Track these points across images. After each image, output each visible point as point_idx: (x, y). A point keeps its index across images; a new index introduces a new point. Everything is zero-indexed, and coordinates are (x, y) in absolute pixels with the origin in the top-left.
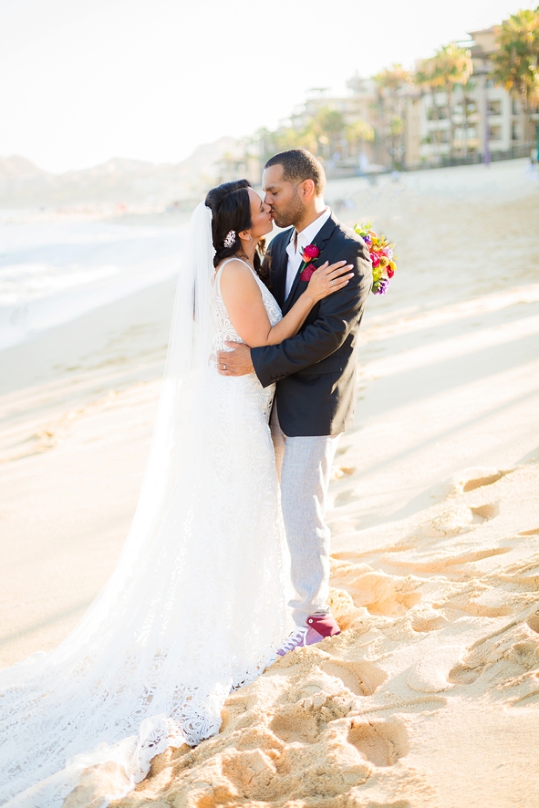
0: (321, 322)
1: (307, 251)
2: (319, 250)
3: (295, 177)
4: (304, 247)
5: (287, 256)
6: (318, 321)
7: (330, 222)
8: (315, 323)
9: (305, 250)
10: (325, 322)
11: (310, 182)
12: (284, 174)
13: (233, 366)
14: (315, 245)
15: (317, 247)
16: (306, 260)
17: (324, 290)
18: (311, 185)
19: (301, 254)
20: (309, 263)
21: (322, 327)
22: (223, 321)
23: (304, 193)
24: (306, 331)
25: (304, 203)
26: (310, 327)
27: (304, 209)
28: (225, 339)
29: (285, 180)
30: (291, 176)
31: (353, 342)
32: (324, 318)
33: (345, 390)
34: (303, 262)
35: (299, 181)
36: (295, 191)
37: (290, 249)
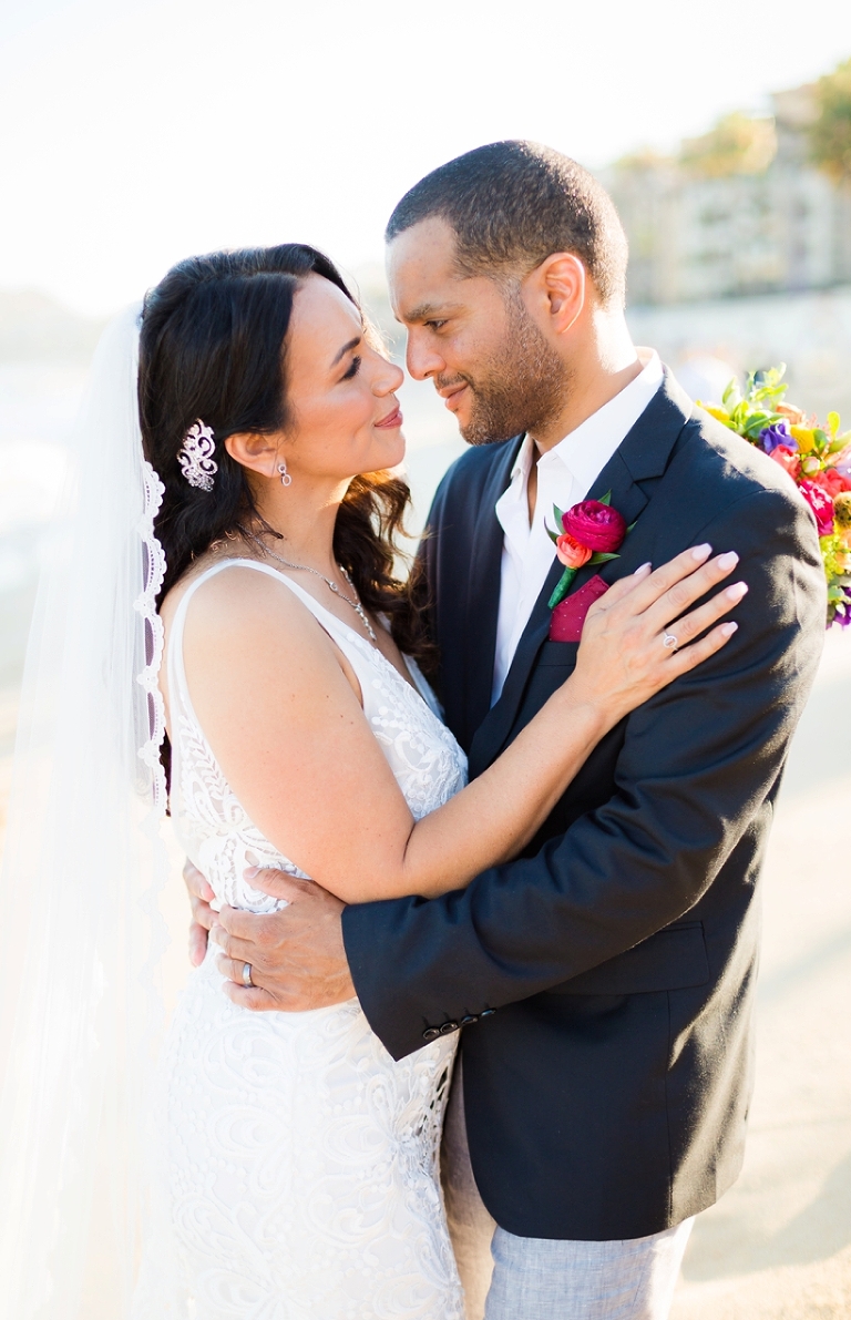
0: (625, 811)
1: (573, 525)
2: (622, 518)
3: (504, 255)
4: (566, 508)
5: (499, 534)
6: (614, 807)
7: (661, 410)
8: (600, 812)
9: (566, 520)
10: (642, 816)
11: (567, 264)
12: (461, 251)
13: (276, 973)
14: (606, 501)
15: (612, 508)
16: (572, 559)
17: (639, 675)
18: (574, 271)
19: (553, 537)
20: (582, 573)
21: (629, 832)
22: (220, 811)
23: (554, 310)
24: (565, 845)
25: (557, 345)
26: (581, 833)
27: (560, 367)
28: (242, 865)
29: (469, 273)
30: (487, 252)
31: (752, 866)
32: (638, 797)
33: (722, 1047)
34: (557, 568)
35: (524, 264)
36: (518, 307)
37: (509, 508)
